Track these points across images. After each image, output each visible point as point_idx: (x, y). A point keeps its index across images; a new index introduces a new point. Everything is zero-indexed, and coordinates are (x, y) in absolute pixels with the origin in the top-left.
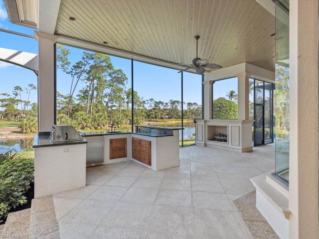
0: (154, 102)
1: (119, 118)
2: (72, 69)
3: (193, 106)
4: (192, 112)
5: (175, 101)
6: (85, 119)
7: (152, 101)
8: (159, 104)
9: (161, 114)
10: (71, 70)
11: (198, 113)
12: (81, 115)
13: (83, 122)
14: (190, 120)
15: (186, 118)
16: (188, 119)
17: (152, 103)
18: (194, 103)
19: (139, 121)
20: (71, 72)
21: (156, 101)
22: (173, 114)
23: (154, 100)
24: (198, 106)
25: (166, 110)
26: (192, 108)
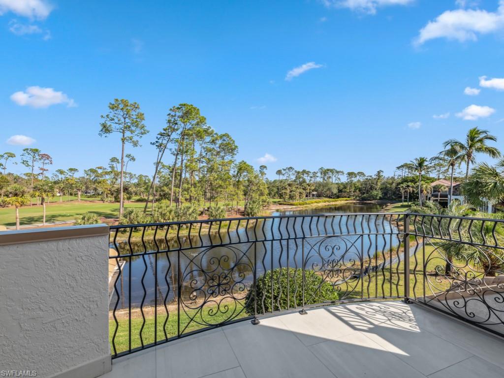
0: (293, 172)
1: (218, 210)
2: (157, 138)
3: (358, 177)
4: (355, 187)
5: (328, 170)
6: (164, 214)
7: (291, 170)
8: (303, 175)
9: (300, 193)
10: (157, 140)
11: (366, 188)
12: (159, 208)
13: (160, 219)
14: (351, 200)
15: (345, 197)
16: (349, 197)
17: (291, 173)
18: (359, 173)
19: (255, 211)
20: (157, 142)
21: (298, 170)
22: (322, 190)
23: (294, 169)
24: (366, 177)
25: (309, 186)
26: (355, 180)
